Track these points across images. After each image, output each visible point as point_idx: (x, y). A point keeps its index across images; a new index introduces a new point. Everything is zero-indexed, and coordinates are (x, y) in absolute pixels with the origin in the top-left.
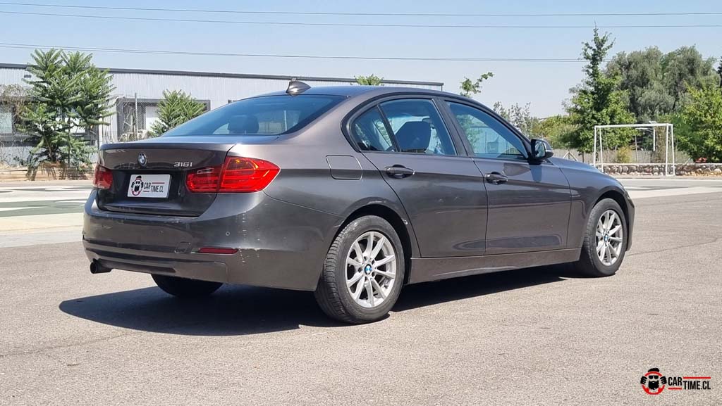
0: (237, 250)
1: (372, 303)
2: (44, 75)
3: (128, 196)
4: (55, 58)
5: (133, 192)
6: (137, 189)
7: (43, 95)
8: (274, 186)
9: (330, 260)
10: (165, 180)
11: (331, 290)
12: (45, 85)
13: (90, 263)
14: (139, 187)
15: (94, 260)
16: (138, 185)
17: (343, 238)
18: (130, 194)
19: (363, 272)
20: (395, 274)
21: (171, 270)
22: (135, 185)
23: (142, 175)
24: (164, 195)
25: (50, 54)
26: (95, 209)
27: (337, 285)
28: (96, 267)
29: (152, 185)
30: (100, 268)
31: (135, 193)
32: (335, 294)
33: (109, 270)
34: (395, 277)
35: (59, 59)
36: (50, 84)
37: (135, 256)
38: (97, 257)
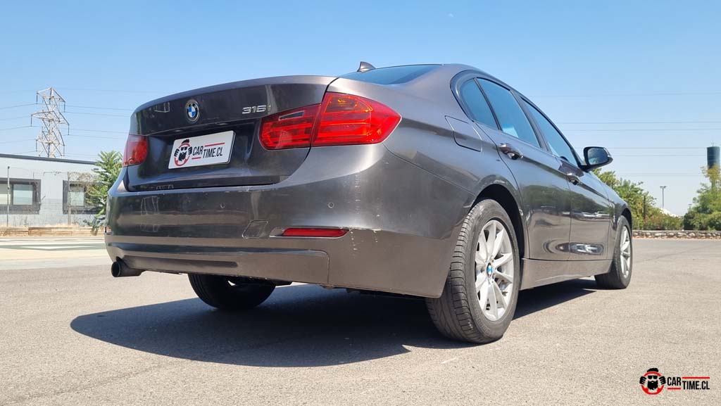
0: (346, 230)
1: (496, 314)
2: (106, 167)
3: (170, 167)
4: (115, 157)
5: (176, 162)
6: (182, 157)
7: (105, 180)
8: (396, 139)
9: (457, 254)
10: (226, 139)
11: (459, 297)
12: (107, 174)
13: (112, 263)
14: (185, 154)
15: (118, 259)
16: (184, 151)
17: (471, 224)
18: (172, 165)
19: (485, 273)
20: (513, 277)
21: (233, 264)
22: (180, 152)
23: (189, 138)
24: (225, 158)
25: (112, 153)
26: (122, 191)
27: (466, 290)
28: (119, 269)
29: (205, 148)
30: (126, 270)
31: (180, 163)
32: (463, 302)
33: (137, 273)
34: (512, 280)
35: (117, 157)
36: (110, 173)
37: (177, 247)
38: (122, 254)
